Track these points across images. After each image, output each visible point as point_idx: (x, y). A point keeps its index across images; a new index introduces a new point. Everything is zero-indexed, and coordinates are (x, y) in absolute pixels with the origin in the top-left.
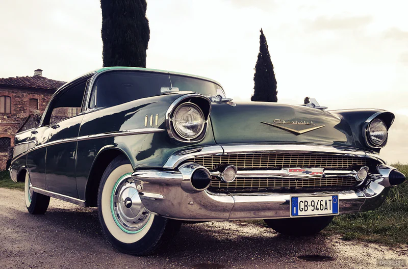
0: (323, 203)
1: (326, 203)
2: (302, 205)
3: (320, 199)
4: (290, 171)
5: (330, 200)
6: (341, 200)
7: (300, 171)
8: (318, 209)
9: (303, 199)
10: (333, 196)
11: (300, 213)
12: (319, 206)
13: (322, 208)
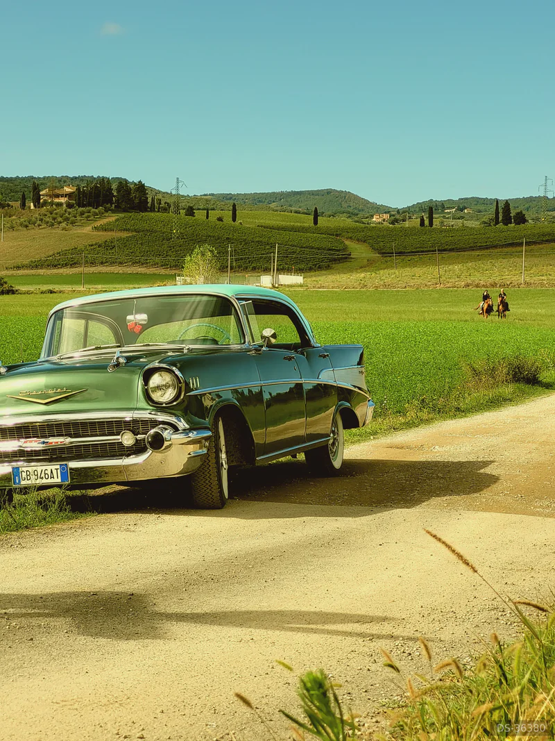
0: (49, 472)
1: (52, 472)
2: (24, 475)
3: (44, 468)
4: (25, 442)
5: (57, 469)
6: (71, 469)
7: (36, 441)
8: (42, 478)
9: (25, 469)
10: (61, 465)
11: (23, 482)
12: (43, 475)
13: (47, 477)
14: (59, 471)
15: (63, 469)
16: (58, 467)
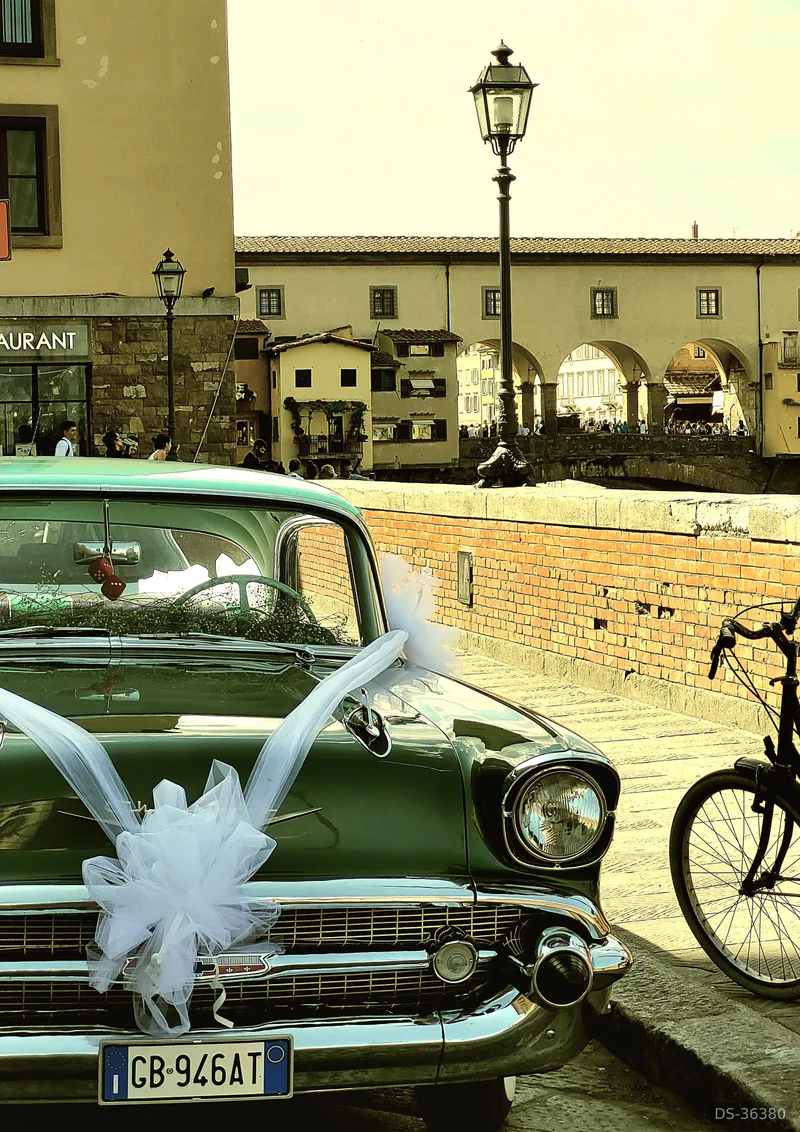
0: (227, 1064)
1: (236, 1063)
2: (143, 1071)
3: (213, 1050)
5: (254, 1055)
8: (204, 1081)
9: (147, 1052)
10: (268, 1042)
11: (133, 1093)
12: (206, 1072)
13: (219, 1078)
14: (260, 1061)
15: (275, 1054)
16: (260, 1047)
